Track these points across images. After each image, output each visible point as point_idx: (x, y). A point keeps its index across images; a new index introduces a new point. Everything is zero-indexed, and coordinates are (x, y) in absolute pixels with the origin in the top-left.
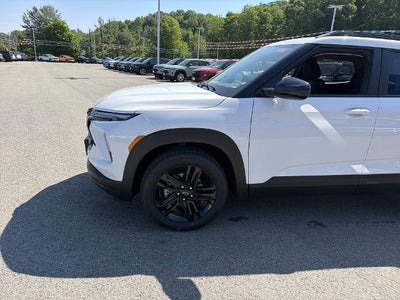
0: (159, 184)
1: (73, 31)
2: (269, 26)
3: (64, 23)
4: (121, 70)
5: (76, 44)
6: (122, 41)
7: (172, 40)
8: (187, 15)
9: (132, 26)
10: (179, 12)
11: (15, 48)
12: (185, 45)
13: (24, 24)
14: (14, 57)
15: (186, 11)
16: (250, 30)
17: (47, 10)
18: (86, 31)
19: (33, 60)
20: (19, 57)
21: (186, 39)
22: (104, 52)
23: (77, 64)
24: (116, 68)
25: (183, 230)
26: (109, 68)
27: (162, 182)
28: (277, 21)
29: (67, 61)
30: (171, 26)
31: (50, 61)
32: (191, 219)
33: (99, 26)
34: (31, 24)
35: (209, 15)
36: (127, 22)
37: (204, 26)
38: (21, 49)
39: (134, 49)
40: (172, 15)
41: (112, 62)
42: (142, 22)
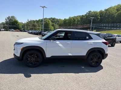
0: (27, 57)
1: (20, 23)
2: (76, 22)
3: (17, 20)
4: (32, 34)
5: (21, 26)
6: (34, 26)
7: (49, 26)
8: (54, 19)
9: (38, 22)
10: (51, 18)
11: (2, 27)
12: (53, 27)
13: (5, 21)
14: (1, 30)
15: (53, 18)
16: (71, 23)
17: (13, 17)
18: (24, 23)
19: (7, 31)
20: (3, 30)
21: (53, 25)
22: (29, 29)
23: (20, 32)
24: (31, 33)
25: (32, 67)
26: (29, 33)
27: (28, 57)
28: (78, 21)
29: (17, 31)
30: (49, 22)
31: (12, 31)
32: (34, 65)
33: (27, 21)
34: (8, 21)
35: (60, 19)
36: (36, 20)
37: (58, 22)
38: (4, 28)
39: (37, 28)
40: (49, 19)
41: (30, 31)
42: (41, 21)
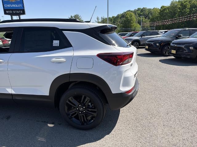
7: (131, 23)
8: (143, 10)
10: (139, 9)
12: (138, 25)
15: (142, 8)
17: (76, 16)
30: (131, 16)
37: (151, 14)
